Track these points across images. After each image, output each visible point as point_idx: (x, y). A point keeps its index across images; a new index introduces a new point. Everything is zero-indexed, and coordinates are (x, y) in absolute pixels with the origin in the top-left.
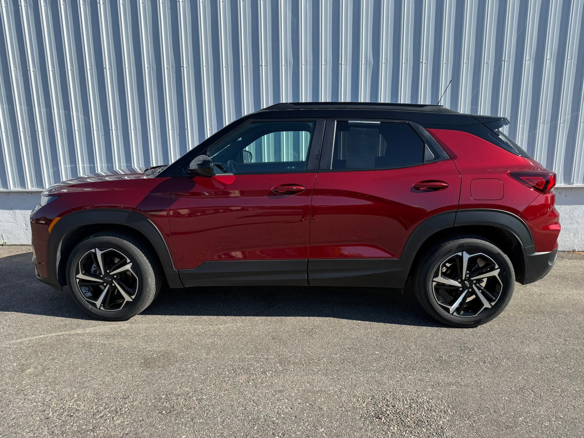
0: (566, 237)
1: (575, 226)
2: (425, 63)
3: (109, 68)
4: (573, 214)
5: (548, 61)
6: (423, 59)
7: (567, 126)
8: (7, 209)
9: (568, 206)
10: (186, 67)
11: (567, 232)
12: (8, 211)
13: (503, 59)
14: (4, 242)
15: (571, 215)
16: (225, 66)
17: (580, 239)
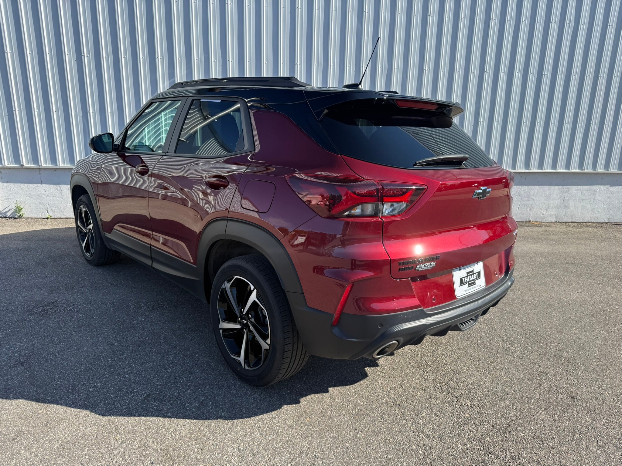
0: (524, 211)
1: (531, 202)
2: (427, 70)
3: (161, 58)
4: (529, 193)
5: (517, 74)
6: (426, 67)
7: (528, 124)
8: (53, 184)
9: (526, 187)
10: (232, 61)
11: (525, 207)
12: (55, 186)
13: (485, 71)
14: (49, 216)
15: (528, 193)
16: (266, 63)
17: (534, 213)
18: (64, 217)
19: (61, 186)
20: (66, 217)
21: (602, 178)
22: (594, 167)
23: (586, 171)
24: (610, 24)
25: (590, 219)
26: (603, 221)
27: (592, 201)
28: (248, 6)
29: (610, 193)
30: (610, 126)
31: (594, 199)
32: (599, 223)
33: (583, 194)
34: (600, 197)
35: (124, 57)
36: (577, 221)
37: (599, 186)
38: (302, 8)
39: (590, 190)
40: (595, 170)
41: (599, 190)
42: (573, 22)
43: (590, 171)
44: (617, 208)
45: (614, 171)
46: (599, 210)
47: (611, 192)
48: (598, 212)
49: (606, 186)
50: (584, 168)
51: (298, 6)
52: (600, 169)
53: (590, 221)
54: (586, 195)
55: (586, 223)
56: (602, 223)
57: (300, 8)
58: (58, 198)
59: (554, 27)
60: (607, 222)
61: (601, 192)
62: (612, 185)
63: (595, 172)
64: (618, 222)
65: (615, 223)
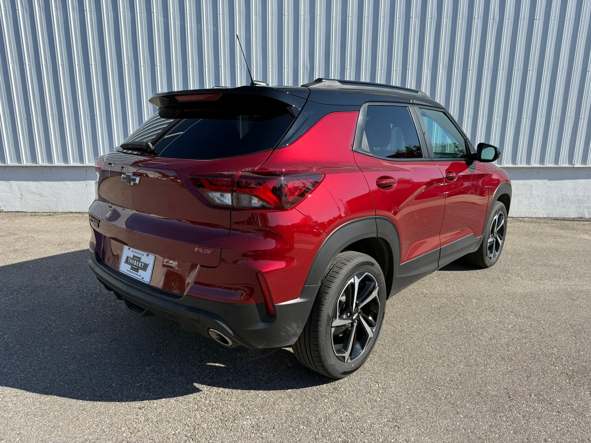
18: (15, 210)
19: (10, 182)
20: (16, 211)
21: (538, 173)
22: (528, 161)
23: (519, 165)
24: (537, 18)
25: (527, 214)
26: (541, 216)
27: (528, 196)
28: (173, 13)
29: (547, 188)
30: (543, 120)
31: (531, 194)
32: (537, 218)
33: (518, 189)
34: (537, 192)
35: (61, 64)
36: (513, 216)
37: (536, 181)
38: (223, 14)
39: (526, 184)
40: (529, 165)
41: (536, 185)
42: (497, 18)
43: (524, 165)
44: (556, 203)
45: (550, 165)
46: (537, 205)
47: (548, 186)
48: (536, 207)
49: (543, 180)
50: (517, 163)
51: (220, 12)
52: (535, 163)
53: (528, 216)
54: (522, 189)
55: (523, 218)
56: (540, 218)
57: (222, 14)
58: (9, 193)
59: (477, 23)
60: (546, 216)
61: (538, 186)
62: (550, 180)
63: (529, 166)
64: (559, 217)
65: (555, 218)
